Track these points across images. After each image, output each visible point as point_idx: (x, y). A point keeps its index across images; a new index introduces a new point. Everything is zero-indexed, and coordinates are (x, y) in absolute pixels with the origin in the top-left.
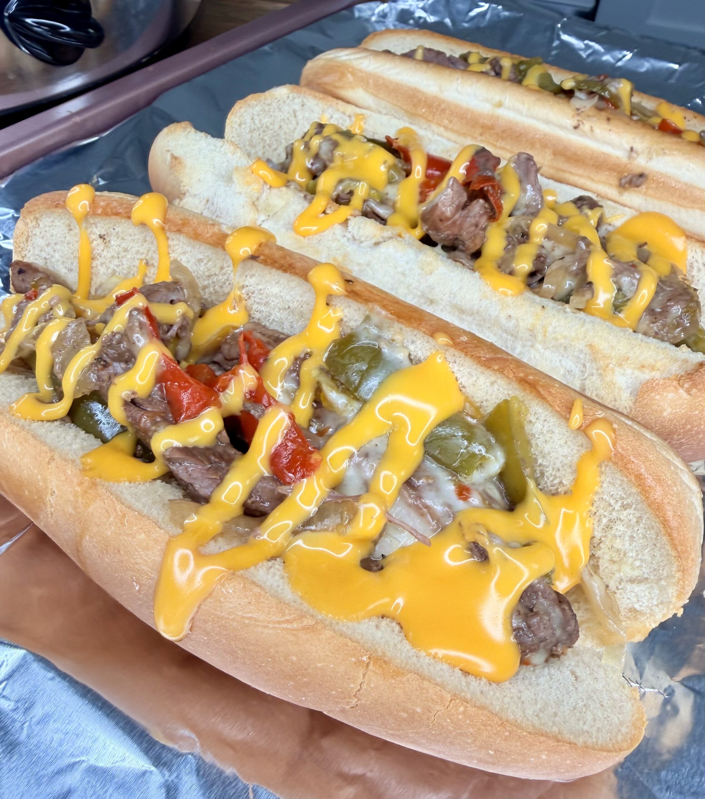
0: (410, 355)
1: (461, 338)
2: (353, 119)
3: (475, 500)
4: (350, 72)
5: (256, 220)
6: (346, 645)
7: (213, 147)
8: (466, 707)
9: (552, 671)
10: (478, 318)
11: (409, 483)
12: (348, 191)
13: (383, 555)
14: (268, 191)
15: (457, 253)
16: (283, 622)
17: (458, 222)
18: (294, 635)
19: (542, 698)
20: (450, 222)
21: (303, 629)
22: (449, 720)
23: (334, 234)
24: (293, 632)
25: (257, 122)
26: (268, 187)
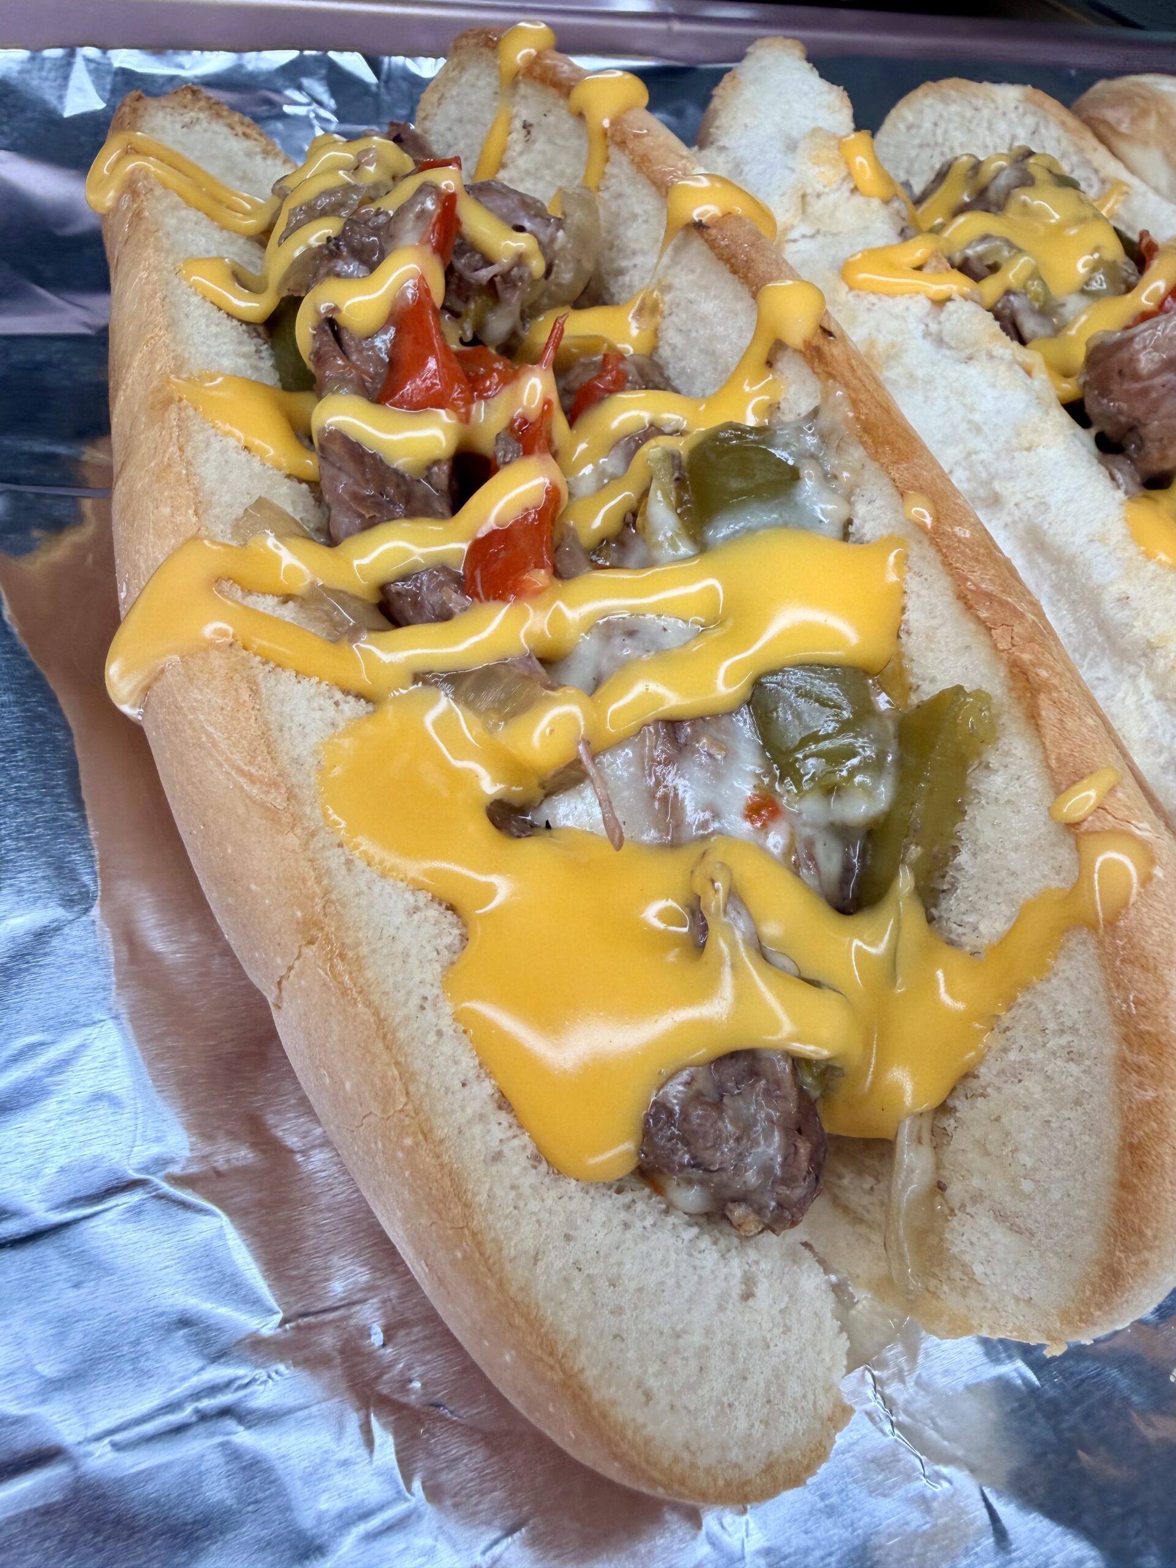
0: (849, 522)
1: (957, 529)
2: (1108, 186)
3: (776, 840)
4: (1159, 114)
5: (793, 227)
6: (304, 881)
7: (805, 88)
8: (417, 1144)
9: (705, 1242)
10: (1063, 573)
11: (671, 725)
12: (990, 262)
13: (547, 822)
14: (847, 194)
15: (1119, 459)
16: (240, 771)
17: (1154, 395)
18: (246, 806)
19: (620, 1264)
20: (1137, 386)
21: (262, 805)
22: (380, 1145)
23: (907, 309)
24: (247, 801)
25: (940, 131)
26: (852, 186)
